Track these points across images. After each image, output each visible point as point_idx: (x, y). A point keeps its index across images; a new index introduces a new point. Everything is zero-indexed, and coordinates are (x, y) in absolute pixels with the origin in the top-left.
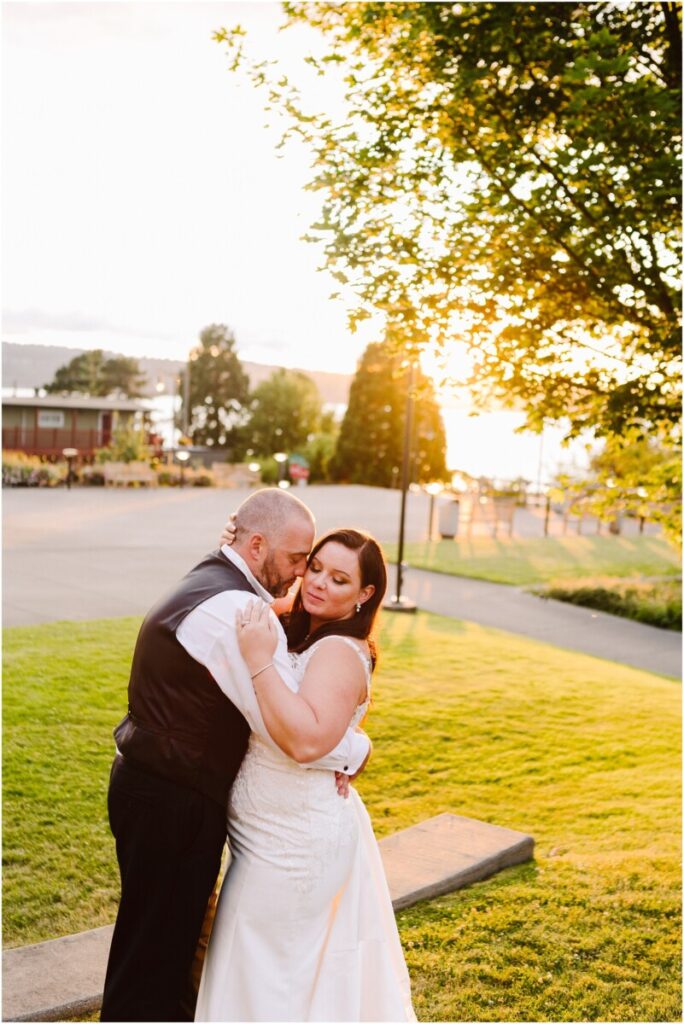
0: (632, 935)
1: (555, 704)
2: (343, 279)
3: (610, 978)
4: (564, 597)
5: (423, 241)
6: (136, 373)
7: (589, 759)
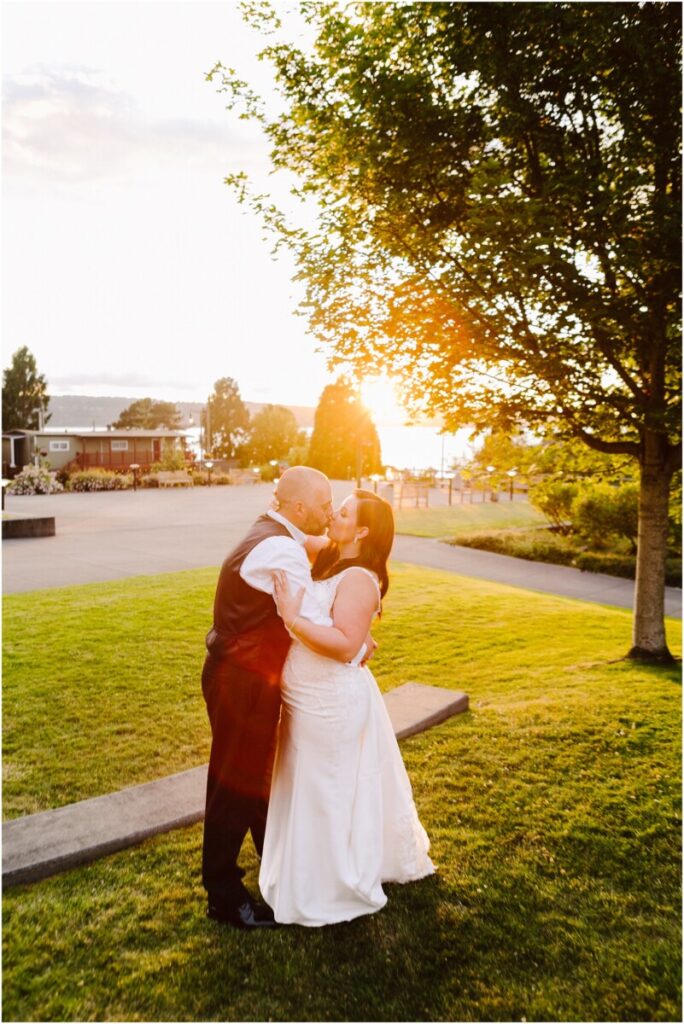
0: (539, 753)
1: (468, 612)
2: (321, 337)
3: (530, 781)
4: (466, 544)
5: (375, 310)
6: (174, 413)
7: (494, 645)
